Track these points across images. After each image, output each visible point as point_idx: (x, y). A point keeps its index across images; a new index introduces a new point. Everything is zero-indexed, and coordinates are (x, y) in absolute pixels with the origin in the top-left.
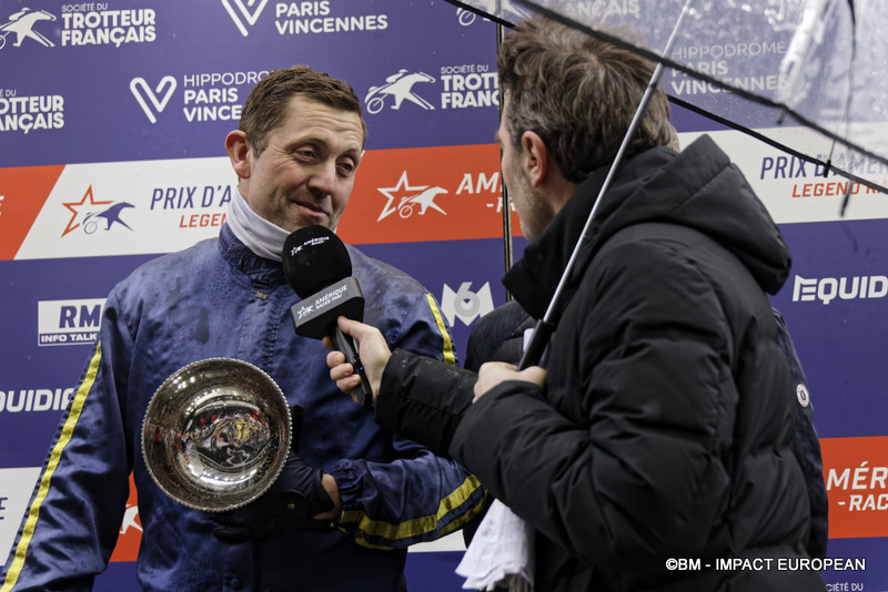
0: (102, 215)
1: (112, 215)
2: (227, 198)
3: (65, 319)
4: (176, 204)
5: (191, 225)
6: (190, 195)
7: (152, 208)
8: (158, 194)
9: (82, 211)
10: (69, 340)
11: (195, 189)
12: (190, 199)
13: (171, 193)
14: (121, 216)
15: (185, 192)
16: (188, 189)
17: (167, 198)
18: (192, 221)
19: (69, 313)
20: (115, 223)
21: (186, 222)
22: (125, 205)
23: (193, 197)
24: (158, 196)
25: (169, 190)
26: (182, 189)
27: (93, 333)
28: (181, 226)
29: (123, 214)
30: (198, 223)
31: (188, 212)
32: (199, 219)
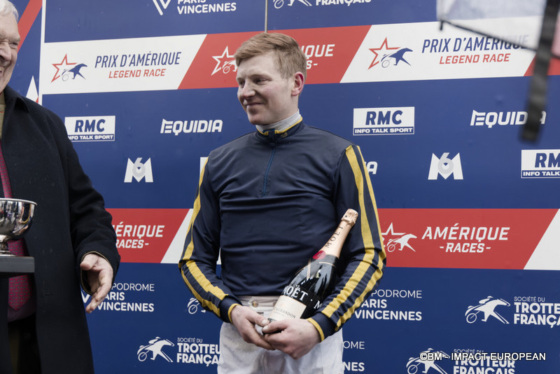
0: (392, 56)
1: (399, 56)
2: (469, 46)
3: (369, 119)
4: (437, 49)
5: (446, 63)
6: (447, 44)
7: (423, 52)
8: (427, 43)
9: (381, 53)
10: (371, 132)
11: (450, 40)
12: (446, 46)
13: (435, 42)
14: (404, 57)
15: (444, 41)
16: (446, 40)
17: (432, 46)
18: (447, 60)
19: (371, 116)
20: (400, 61)
21: (444, 61)
22: (407, 50)
23: (448, 45)
24: (427, 44)
25: (434, 40)
26: (442, 40)
27: (386, 128)
28: (441, 63)
29: (405, 56)
30: (451, 61)
31: (445, 54)
32: (451, 59)
